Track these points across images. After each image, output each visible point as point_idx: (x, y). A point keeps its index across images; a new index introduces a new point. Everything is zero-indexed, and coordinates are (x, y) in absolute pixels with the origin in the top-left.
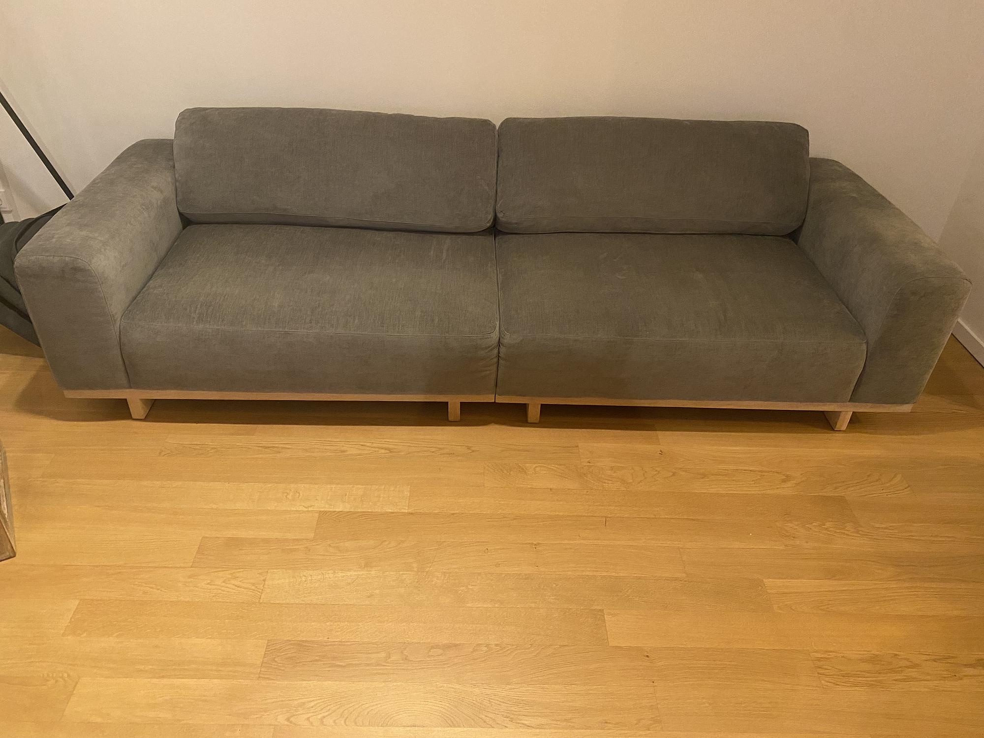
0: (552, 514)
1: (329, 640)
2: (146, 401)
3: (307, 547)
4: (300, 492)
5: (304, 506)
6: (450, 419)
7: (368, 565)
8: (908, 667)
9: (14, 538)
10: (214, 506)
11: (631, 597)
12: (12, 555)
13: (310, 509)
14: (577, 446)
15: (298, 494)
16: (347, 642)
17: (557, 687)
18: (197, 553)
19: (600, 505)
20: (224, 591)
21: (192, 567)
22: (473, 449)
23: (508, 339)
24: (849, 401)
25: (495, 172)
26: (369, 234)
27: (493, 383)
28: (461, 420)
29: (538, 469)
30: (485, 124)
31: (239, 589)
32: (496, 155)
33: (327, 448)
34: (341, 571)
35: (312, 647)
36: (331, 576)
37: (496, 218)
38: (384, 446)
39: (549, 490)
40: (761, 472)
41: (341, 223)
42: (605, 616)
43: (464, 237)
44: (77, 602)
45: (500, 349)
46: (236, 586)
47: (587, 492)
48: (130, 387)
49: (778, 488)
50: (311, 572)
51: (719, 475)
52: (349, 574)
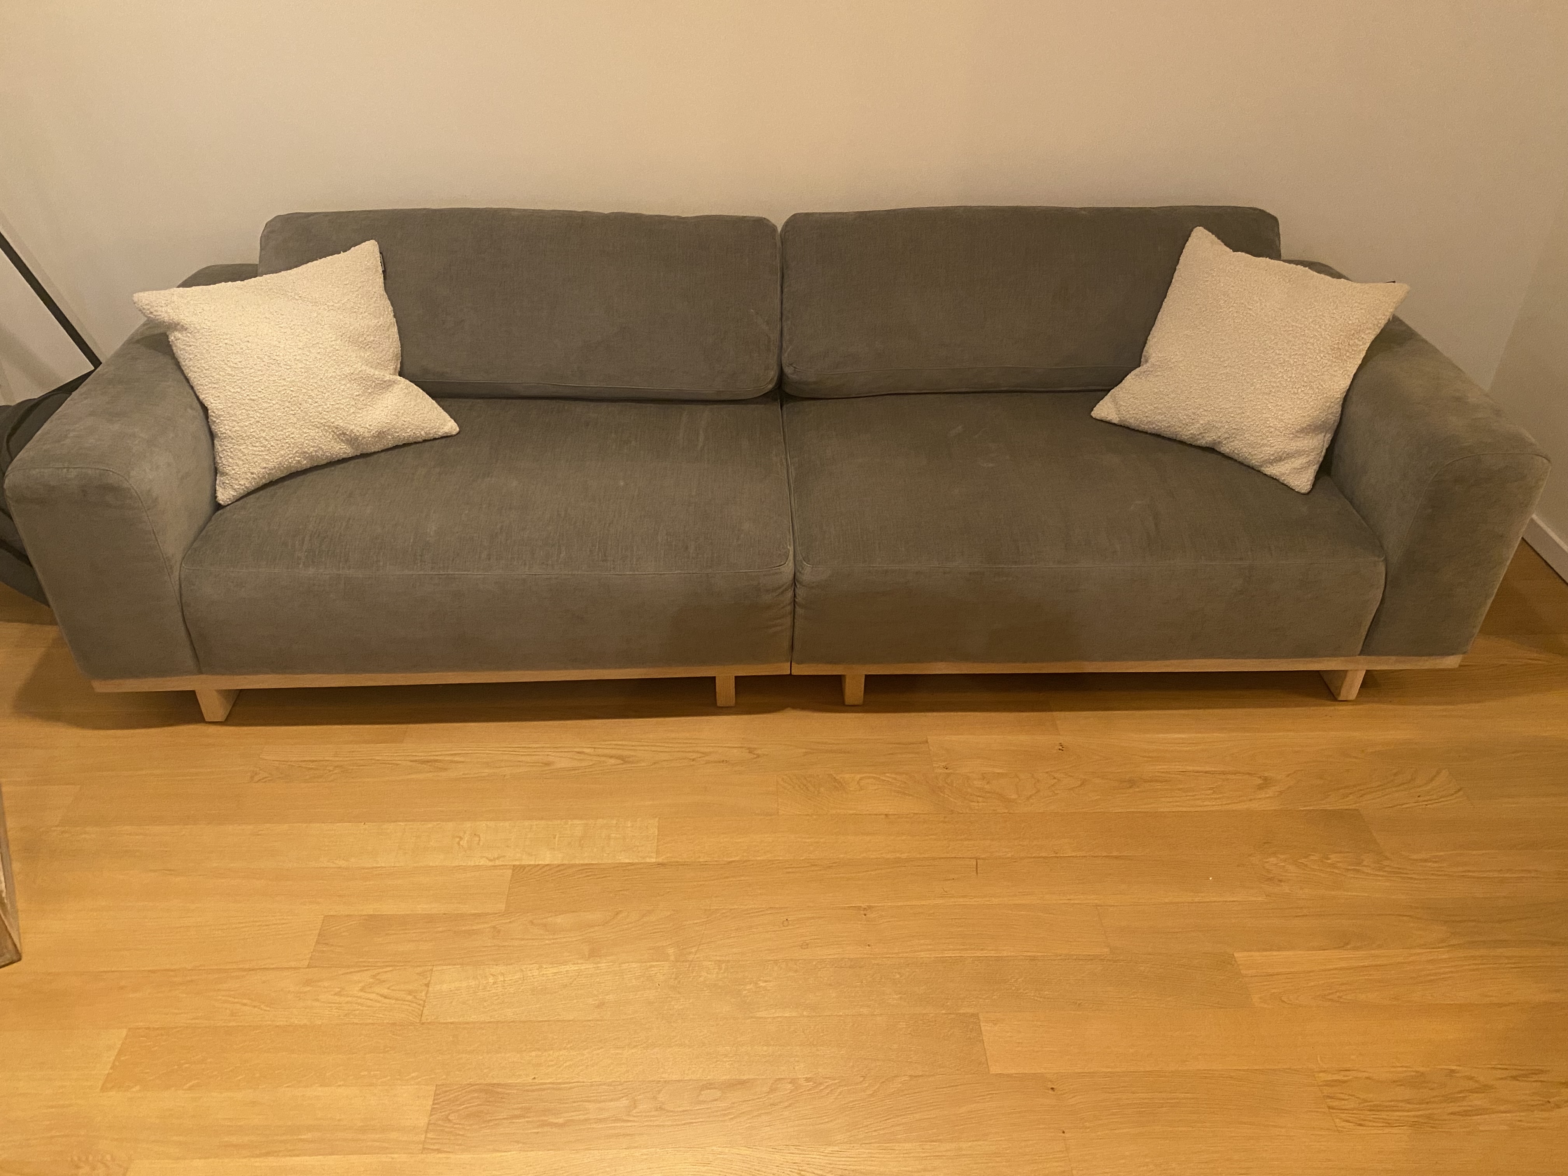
0: (889, 856)
1: (535, 1081)
2: (226, 694)
3: (494, 927)
4: (481, 836)
5: (487, 858)
6: (718, 705)
7: (594, 954)
8: (1472, 1091)
9: (18, 930)
10: (343, 863)
11: (1022, 991)
12: (15, 958)
13: (497, 863)
14: (927, 742)
15: (478, 839)
16: (564, 1083)
17: (907, 1146)
18: (317, 942)
19: (966, 839)
20: (362, 1005)
21: (308, 967)
22: (759, 752)
23: (808, 574)
24: (1359, 655)
25: (777, 301)
26: (579, 408)
27: (786, 644)
28: (736, 703)
29: (863, 783)
30: (760, 225)
31: (387, 1001)
32: (779, 274)
33: (523, 758)
34: (551, 966)
35: (508, 1094)
36: (536, 973)
37: (782, 374)
38: (614, 752)
39: (883, 817)
40: (1224, 773)
41: (534, 392)
42: (982, 1024)
43: (732, 407)
44: (124, 1032)
45: (797, 591)
46: (382, 996)
47: (945, 817)
48: (200, 672)
49: (1251, 800)
50: (501, 968)
51: (1157, 781)
52: (563, 968)
